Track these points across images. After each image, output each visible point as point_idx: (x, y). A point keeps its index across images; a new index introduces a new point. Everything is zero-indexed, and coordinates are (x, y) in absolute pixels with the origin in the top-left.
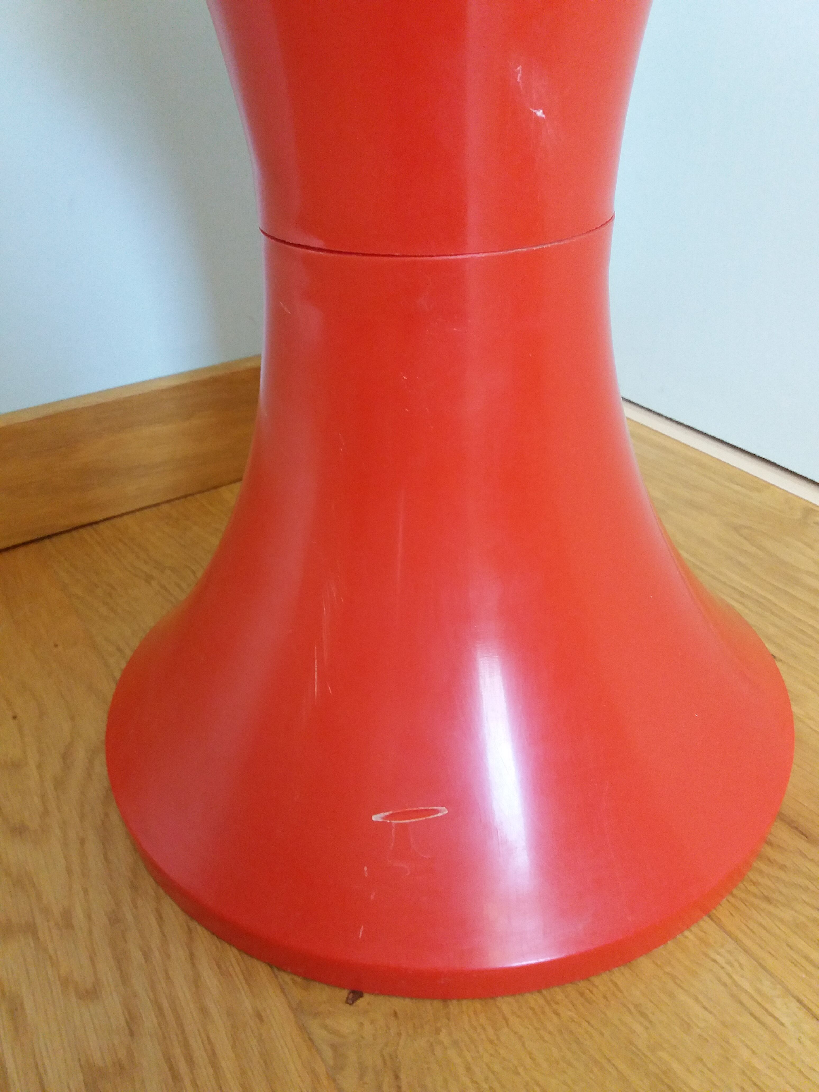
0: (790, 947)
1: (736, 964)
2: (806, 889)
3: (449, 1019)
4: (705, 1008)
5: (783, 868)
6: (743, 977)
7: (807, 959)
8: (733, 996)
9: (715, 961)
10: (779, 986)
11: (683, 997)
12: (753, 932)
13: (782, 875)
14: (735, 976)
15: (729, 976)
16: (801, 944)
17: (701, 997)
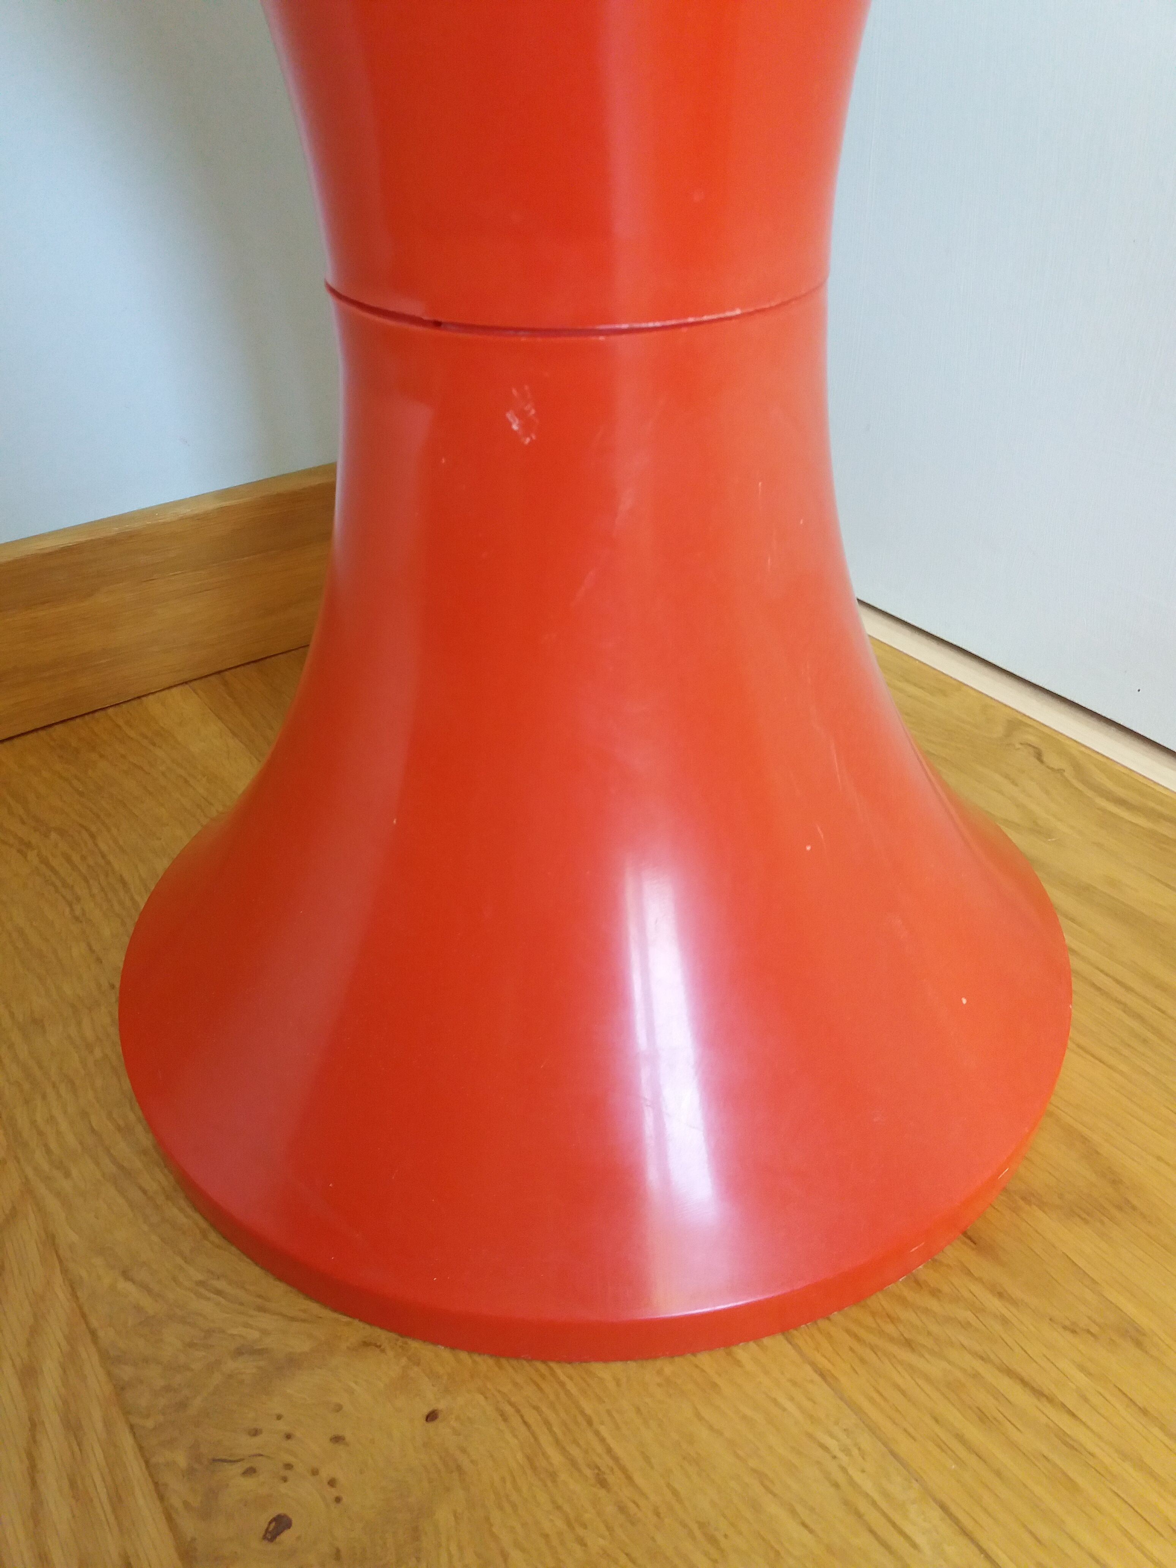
0: (937, 1421)
1: (855, 1452)
2: (966, 1326)
3: (418, 1559)
4: (804, 1525)
5: (935, 1293)
6: (863, 1471)
7: (961, 1438)
8: (846, 1503)
9: (825, 1448)
10: (916, 1485)
11: (772, 1508)
12: (885, 1399)
13: (933, 1304)
14: (851, 1471)
15: (844, 1470)
16: (953, 1416)
17: (799, 1508)
